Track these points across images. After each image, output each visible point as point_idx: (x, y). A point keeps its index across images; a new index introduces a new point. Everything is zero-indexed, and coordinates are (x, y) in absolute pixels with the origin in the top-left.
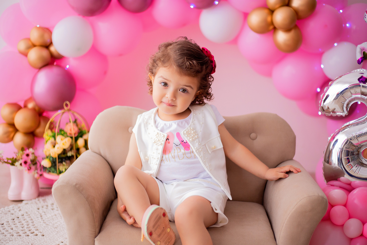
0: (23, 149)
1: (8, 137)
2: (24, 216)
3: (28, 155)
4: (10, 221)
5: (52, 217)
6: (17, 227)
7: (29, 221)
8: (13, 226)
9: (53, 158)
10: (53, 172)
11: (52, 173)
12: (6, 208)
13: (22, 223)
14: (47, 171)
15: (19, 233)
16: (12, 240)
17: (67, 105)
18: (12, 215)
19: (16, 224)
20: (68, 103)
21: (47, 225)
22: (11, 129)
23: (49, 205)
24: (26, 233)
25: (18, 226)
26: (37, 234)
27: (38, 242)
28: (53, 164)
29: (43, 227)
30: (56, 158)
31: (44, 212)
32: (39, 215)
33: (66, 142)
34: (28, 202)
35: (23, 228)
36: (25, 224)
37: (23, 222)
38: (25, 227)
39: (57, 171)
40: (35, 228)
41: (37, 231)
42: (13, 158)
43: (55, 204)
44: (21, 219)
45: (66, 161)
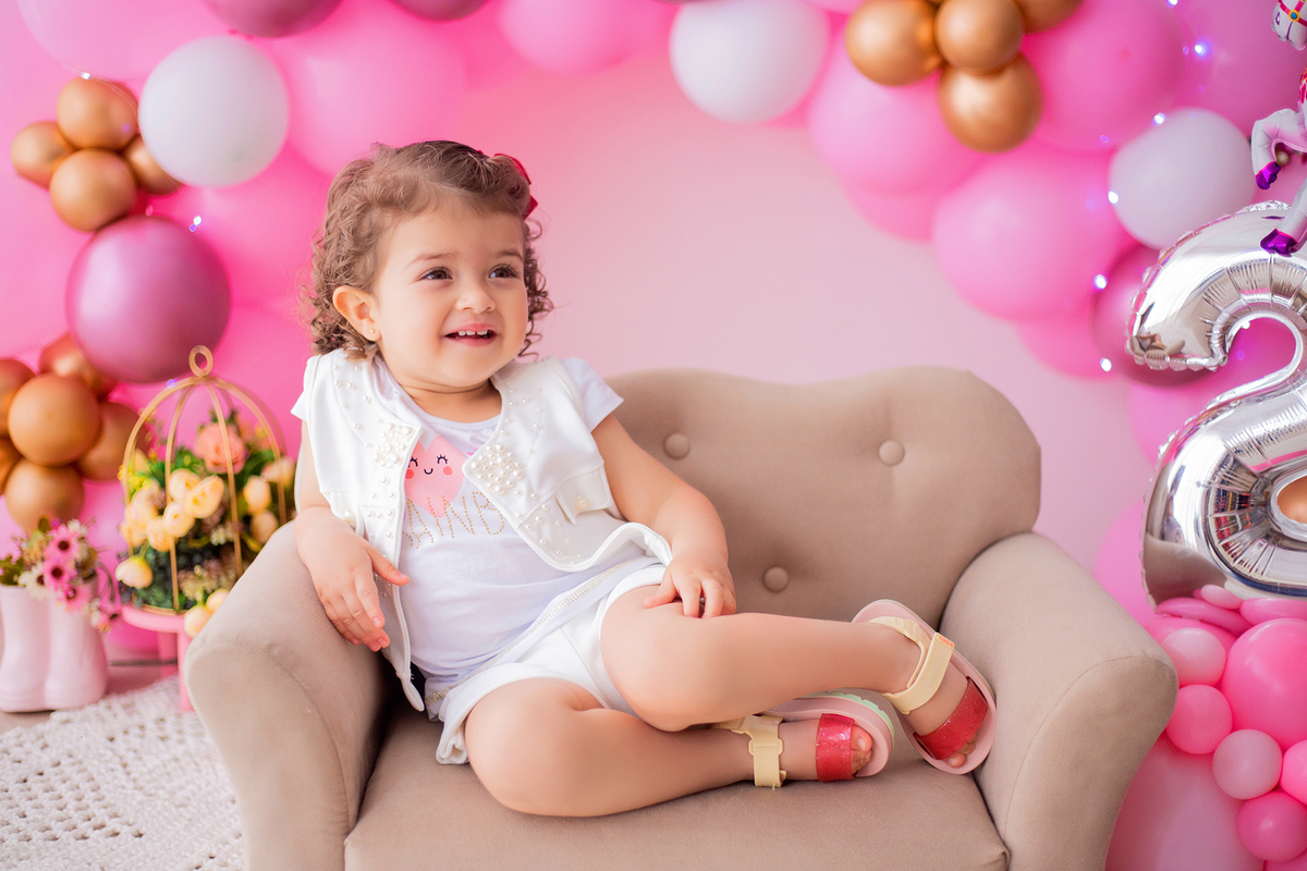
0: (44, 525)
2: (61, 767)
3: (64, 546)
4: (14, 789)
5: (165, 766)
6: (42, 806)
7: (81, 786)
8: (26, 806)
9: (155, 551)
10: (159, 604)
11: (154, 609)
13: (57, 793)
14: (137, 602)
15: (48, 829)
16: (28, 857)
17: (201, 360)
18: (17, 764)
19: (36, 798)
20: (205, 351)
21: (150, 795)
23: (150, 725)
24: (74, 828)
25: (44, 803)
26: (118, 830)
27: (123, 859)
28: (160, 576)
29: (134, 803)
30: (168, 554)
31: (135, 751)
32: (117, 760)
33: (204, 494)
34: (70, 715)
35: (61, 810)
36: (69, 796)
37: (62, 789)
38: (69, 806)
39: (172, 600)
40: (105, 808)
41: (116, 819)
42: (9, 558)
43: (170, 719)
44: (53, 778)
45: (206, 562)
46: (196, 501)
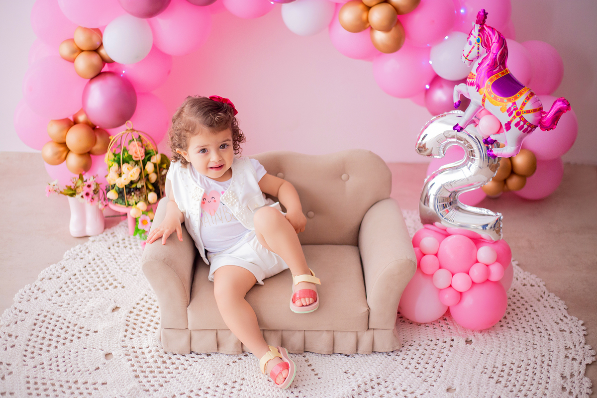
1: (59, 158)
2: (96, 260)
3: (89, 186)
4: (83, 270)
5: (127, 259)
6: (92, 277)
7: (103, 268)
8: (88, 277)
9: (119, 188)
10: (121, 204)
11: (119, 205)
12: (72, 249)
13: (96, 271)
14: (113, 203)
15: (96, 286)
16: (92, 297)
17: (129, 124)
18: (81, 260)
19: (90, 273)
20: (130, 122)
21: (125, 271)
22: (62, 149)
23: (121, 242)
24: (104, 285)
26: (117, 285)
28: (120, 195)
29: (120, 275)
30: (123, 188)
31: (117, 253)
32: (112, 257)
33: (134, 173)
34: (95, 238)
35: (98, 278)
36: (100, 273)
38: (101, 277)
39: (125, 203)
40: (112, 277)
41: (116, 281)
43: (127, 239)
44: (94, 266)
45: (135, 192)
46: (131, 176)
